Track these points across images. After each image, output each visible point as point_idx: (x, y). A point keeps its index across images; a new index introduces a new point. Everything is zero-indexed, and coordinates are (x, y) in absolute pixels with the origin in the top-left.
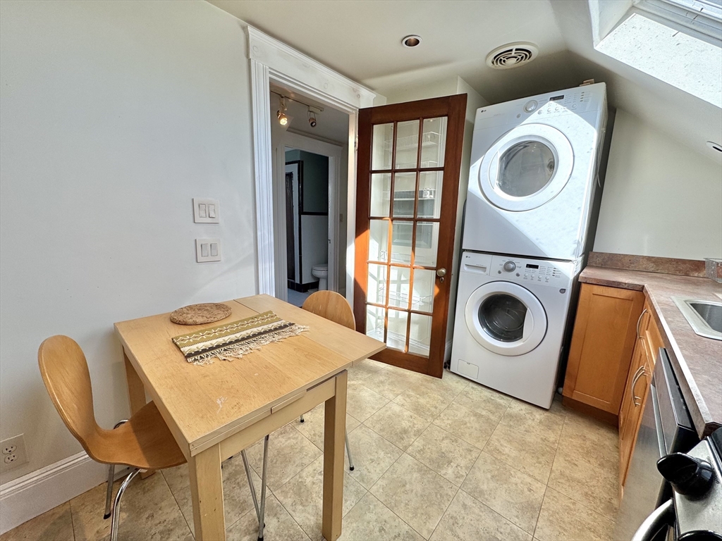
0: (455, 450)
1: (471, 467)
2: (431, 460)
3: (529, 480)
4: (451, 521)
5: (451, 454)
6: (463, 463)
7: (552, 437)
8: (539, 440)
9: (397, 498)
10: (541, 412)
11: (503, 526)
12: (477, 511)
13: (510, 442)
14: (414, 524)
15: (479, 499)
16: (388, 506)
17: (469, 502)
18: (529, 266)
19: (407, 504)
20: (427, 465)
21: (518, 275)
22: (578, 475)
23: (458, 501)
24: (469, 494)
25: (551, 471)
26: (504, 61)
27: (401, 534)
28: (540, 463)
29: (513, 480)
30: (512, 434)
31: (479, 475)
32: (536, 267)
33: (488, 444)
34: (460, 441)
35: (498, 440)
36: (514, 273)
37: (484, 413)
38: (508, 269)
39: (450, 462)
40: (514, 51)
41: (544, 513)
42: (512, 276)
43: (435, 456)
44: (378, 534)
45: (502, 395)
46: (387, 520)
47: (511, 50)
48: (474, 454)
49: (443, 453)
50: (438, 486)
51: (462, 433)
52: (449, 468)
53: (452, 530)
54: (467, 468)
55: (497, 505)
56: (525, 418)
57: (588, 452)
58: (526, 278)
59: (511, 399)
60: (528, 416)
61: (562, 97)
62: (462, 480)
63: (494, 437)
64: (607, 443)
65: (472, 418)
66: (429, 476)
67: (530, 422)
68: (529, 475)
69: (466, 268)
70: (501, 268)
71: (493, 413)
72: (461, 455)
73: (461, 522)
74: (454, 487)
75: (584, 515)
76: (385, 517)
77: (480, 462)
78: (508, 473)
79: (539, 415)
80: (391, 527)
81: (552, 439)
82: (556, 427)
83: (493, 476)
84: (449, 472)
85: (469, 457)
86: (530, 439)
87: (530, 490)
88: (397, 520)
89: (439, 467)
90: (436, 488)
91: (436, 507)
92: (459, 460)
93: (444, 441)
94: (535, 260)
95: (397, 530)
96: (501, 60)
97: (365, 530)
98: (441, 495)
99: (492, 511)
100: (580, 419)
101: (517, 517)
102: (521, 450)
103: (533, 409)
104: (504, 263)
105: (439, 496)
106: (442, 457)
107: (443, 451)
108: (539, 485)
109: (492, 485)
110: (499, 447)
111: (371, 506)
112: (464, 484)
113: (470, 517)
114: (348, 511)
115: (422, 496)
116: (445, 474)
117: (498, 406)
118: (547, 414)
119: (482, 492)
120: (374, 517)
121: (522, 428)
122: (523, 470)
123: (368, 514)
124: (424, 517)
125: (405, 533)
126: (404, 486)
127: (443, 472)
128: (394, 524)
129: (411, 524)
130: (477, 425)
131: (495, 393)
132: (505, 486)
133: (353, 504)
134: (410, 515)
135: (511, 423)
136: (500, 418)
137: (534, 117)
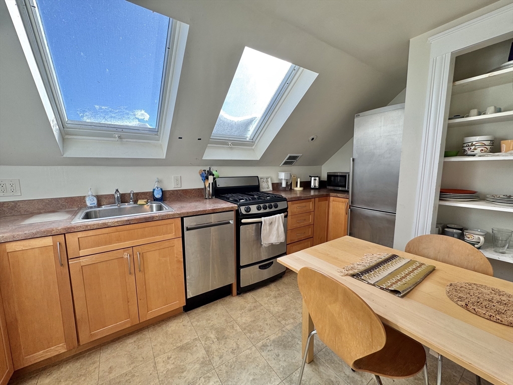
14: (258, 354)
16: (270, 367)
19: (257, 366)
27: (267, 351)
44: (280, 354)
46: (273, 360)
76: (274, 362)
80: (272, 356)
91: (239, 361)
95: (269, 353)
97: (288, 357)
111: (282, 369)
114: (298, 370)
116: (217, 382)
120: (281, 363)
123: (285, 365)
126: (254, 379)
128: (270, 357)
129: (259, 354)
133: (294, 374)
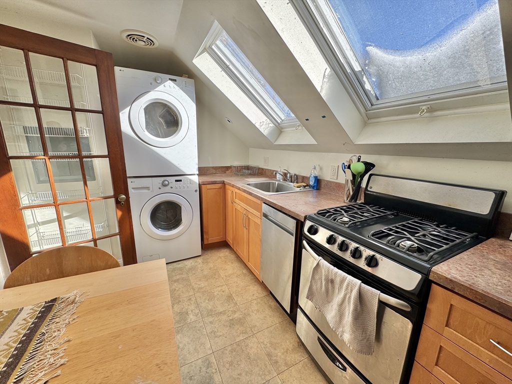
0: (183, 306)
1: (198, 306)
2: (178, 322)
3: (220, 288)
4: (212, 334)
5: (184, 309)
6: (193, 307)
7: (211, 265)
8: (209, 270)
9: (182, 357)
10: (199, 258)
11: (229, 313)
12: (216, 319)
13: (200, 280)
14: (201, 355)
15: (213, 314)
17: (211, 319)
18: (177, 181)
19: (189, 353)
20: (179, 326)
21: (172, 188)
22: (230, 272)
23: (207, 324)
24: (208, 316)
25: (223, 278)
26: (136, 40)
27: (201, 366)
28: (217, 279)
29: (215, 294)
30: (198, 276)
31: (204, 305)
32: (181, 181)
33: (194, 289)
34: (181, 300)
35: (196, 284)
36: (169, 186)
37: (178, 277)
38: (164, 185)
39: (187, 313)
40: (146, 38)
41: (234, 295)
42: (167, 189)
43: (177, 318)
44: (191, 381)
45: (177, 263)
46: (189, 371)
47: (144, 37)
48: (193, 299)
49: (180, 313)
50: (194, 329)
51: (178, 295)
52: (190, 315)
53: (216, 337)
54: (196, 308)
55: (220, 309)
56: (196, 266)
57: (225, 261)
58: (176, 188)
59: (183, 261)
60: (196, 264)
61: (175, 80)
62: (200, 315)
63: (193, 284)
64: (227, 254)
65: (175, 284)
66: (185, 329)
67: (199, 266)
68: (218, 287)
69: (133, 191)
70: (160, 186)
71: (182, 274)
72: (188, 305)
73: (216, 330)
74: (200, 320)
75: (242, 284)
76: (186, 372)
77: (198, 300)
78: (212, 293)
79: (199, 260)
80: (194, 371)
81: (212, 266)
82: (209, 260)
83: (208, 300)
84: (191, 318)
85: (192, 302)
86: (206, 273)
87: (223, 292)
88: (193, 364)
89: (185, 320)
90: (193, 330)
91: (202, 337)
92: (190, 308)
93: (174, 307)
94: (179, 176)
95: (198, 368)
96: (134, 39)
98: (199, 330)
99: (221, 313)
100: (213, 251)
101: (229, 305)
102: (207, 280)
103: (195, 259)
104: (161, 182)
105: (198, 332)
106: (181, 315)
107: (179, 312)
108: (224, 287)
109: (211, 303)
110: (199, 287)
112: (202, 315)
113: (217, 324)
115: (191, 341)
116: (191, 320)
117: (181, 269)
118: (201, 257)
119: (211, 310)
121: (199, 271)
122: (215, 287)
124: (202, 347)
125: (202, 363)
127: (189, 321)
128: (193, 368)
129: (201, 357)
130: (181, 286)
131: (173, 264)
132: (216, 299)
134: (196, 354)
135: (193, 272)
136: (187, 274)
137: (161, 87)
